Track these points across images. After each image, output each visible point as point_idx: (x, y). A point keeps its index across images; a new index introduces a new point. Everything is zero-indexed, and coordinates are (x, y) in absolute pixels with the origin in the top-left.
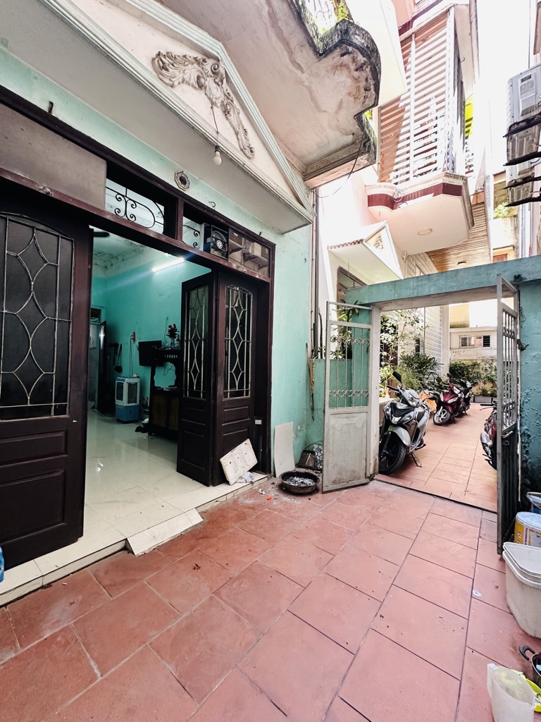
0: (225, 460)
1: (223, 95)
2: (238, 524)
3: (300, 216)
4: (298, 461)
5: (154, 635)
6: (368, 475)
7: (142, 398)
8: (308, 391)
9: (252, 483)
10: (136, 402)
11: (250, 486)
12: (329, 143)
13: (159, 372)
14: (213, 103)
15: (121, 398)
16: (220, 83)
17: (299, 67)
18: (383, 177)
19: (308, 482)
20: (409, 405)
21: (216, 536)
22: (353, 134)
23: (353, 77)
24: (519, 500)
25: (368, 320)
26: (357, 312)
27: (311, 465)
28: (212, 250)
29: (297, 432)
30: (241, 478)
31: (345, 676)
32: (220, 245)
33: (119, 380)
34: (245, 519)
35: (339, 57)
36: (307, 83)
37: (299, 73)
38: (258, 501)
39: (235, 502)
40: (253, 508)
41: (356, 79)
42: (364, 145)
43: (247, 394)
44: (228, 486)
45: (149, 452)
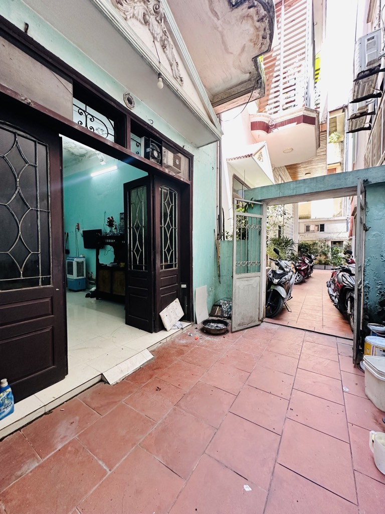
0: (163, 314)
1: (162, 31)
2: (180, 357)
3: (213, 133)
4: (210, 312)
5: (141, 438)
6: (260, 319)
7: (87, 272)
8: (216, 263)
9: (182, 329)
10: (83, 276)
11: (181, 331)
12: (231, 79)
13: (101, 252)
14: (154, 38)
15: (71, 273)
16: (160, 21)
17: (216, 14)
18: (261, 109)
19: (221, 326)
20: (284, 271)
21: (166, 367)
22: (250, 73)
23: (255, 26)
24: (361, 329)
25: (260, 212)
26: (252, 206)
27: (219, 314)
28: (151, 158)
29: (209, 292)
30: (174, 326)
31: (278, 450)
32: (156, 154)
33: (68, 259)
34: (183, 354)
35: (247, 9)
36: (220, 29)
37: (215, 19)
38: (189, 341)
39: (173, 342)
40: (187, 346)
41: (257, 29)
42: (257, 83)
43: (175, 267)
44: (165, 332)
45: (96, 310)
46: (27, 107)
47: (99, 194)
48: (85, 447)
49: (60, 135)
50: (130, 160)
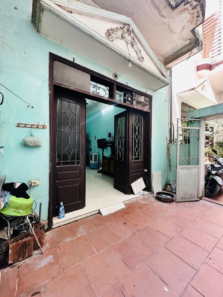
0: (133, 185)
1: (131, 39)
2: (140, 210)
3: (164, 82)
4: (163, 188)
5: (113, 244)
6: (199, 197)
7: (99, 160)
8: (168, 159)
9: (144, 195)
10: (97, 162)
11: (143, 196)
12: (177, 46)
13: (105, 150)
14: (127, 43)
15: (92, 160)
16: (130, 34)
17: (164, 17)
18: (205, 56)
19: (169, 197)
20: (222, 165)
21: (131, 213)
22: (190, 39)
23: (191, 13)
25: (198, 125)
26: (193, 122)
27: (169, 190)
28: (127, 101)
29: (163, 176)
30: (139, 192)
31: (193, 278)
32: (129, 99)
33: (91, 153)
34: (142, 209)
35: (183, 6)
36: (167, 23)
37: (163, 19)
38: (147, 203)
39: (137, 201)
40: (145, 205)
41: (192, 14)
42: (196, 43)
43: (141, 159)
44: (134, 195)
45: (102, 179)
46: (73, 91)
47: (105, 121)
48: (89, 239)
49: (85, 99)
50: (116, 104)
